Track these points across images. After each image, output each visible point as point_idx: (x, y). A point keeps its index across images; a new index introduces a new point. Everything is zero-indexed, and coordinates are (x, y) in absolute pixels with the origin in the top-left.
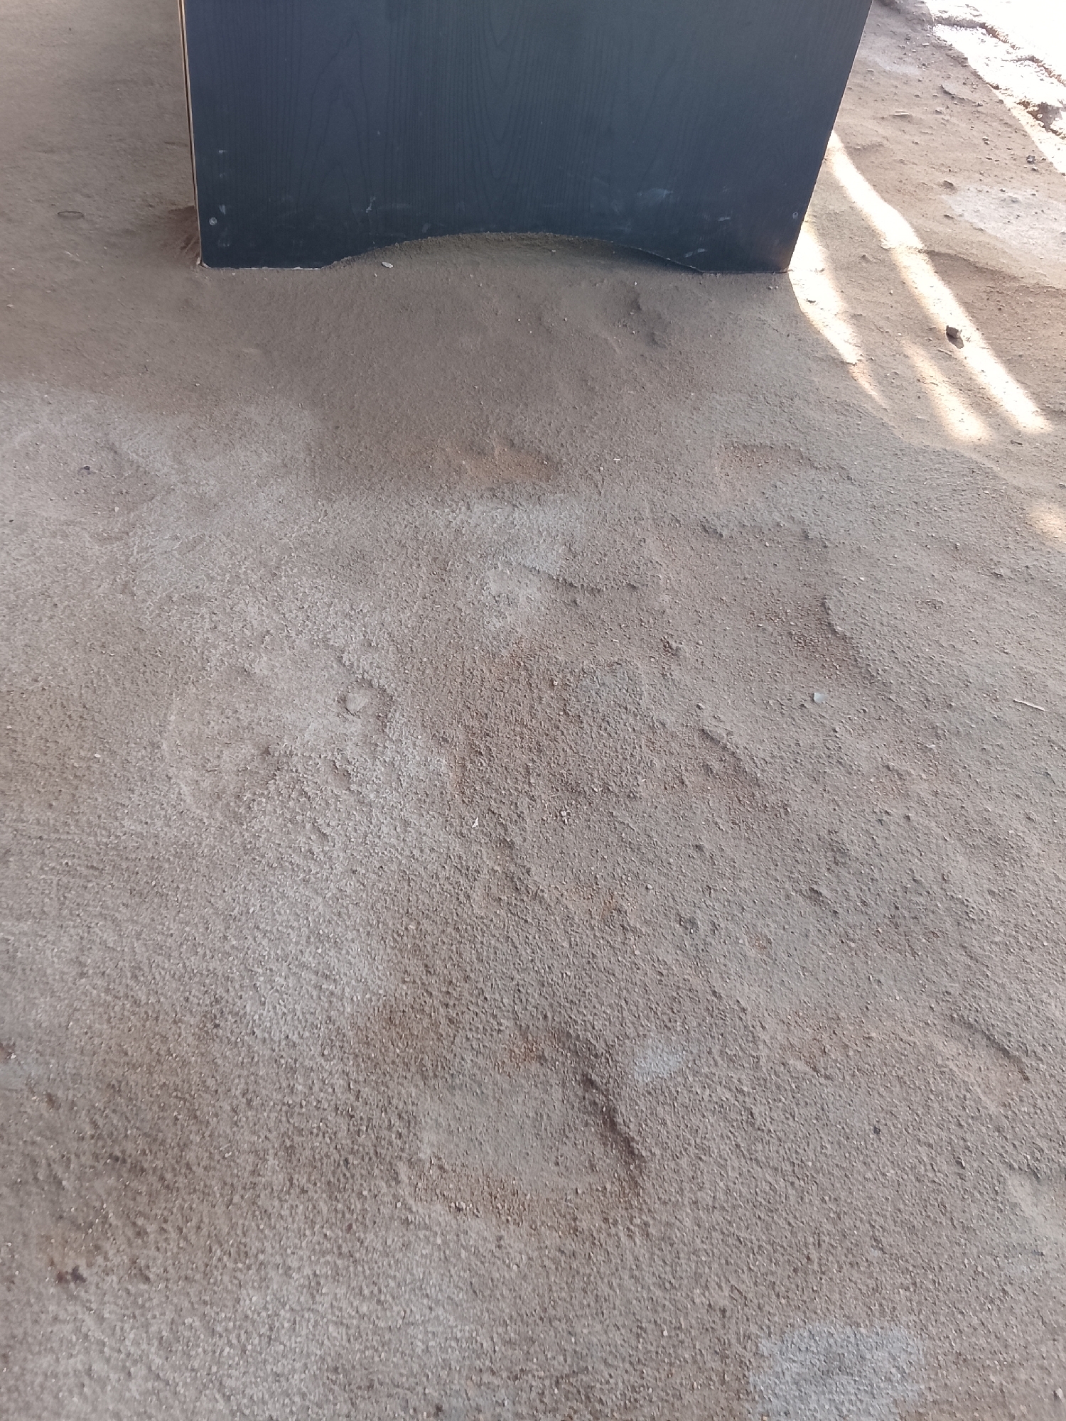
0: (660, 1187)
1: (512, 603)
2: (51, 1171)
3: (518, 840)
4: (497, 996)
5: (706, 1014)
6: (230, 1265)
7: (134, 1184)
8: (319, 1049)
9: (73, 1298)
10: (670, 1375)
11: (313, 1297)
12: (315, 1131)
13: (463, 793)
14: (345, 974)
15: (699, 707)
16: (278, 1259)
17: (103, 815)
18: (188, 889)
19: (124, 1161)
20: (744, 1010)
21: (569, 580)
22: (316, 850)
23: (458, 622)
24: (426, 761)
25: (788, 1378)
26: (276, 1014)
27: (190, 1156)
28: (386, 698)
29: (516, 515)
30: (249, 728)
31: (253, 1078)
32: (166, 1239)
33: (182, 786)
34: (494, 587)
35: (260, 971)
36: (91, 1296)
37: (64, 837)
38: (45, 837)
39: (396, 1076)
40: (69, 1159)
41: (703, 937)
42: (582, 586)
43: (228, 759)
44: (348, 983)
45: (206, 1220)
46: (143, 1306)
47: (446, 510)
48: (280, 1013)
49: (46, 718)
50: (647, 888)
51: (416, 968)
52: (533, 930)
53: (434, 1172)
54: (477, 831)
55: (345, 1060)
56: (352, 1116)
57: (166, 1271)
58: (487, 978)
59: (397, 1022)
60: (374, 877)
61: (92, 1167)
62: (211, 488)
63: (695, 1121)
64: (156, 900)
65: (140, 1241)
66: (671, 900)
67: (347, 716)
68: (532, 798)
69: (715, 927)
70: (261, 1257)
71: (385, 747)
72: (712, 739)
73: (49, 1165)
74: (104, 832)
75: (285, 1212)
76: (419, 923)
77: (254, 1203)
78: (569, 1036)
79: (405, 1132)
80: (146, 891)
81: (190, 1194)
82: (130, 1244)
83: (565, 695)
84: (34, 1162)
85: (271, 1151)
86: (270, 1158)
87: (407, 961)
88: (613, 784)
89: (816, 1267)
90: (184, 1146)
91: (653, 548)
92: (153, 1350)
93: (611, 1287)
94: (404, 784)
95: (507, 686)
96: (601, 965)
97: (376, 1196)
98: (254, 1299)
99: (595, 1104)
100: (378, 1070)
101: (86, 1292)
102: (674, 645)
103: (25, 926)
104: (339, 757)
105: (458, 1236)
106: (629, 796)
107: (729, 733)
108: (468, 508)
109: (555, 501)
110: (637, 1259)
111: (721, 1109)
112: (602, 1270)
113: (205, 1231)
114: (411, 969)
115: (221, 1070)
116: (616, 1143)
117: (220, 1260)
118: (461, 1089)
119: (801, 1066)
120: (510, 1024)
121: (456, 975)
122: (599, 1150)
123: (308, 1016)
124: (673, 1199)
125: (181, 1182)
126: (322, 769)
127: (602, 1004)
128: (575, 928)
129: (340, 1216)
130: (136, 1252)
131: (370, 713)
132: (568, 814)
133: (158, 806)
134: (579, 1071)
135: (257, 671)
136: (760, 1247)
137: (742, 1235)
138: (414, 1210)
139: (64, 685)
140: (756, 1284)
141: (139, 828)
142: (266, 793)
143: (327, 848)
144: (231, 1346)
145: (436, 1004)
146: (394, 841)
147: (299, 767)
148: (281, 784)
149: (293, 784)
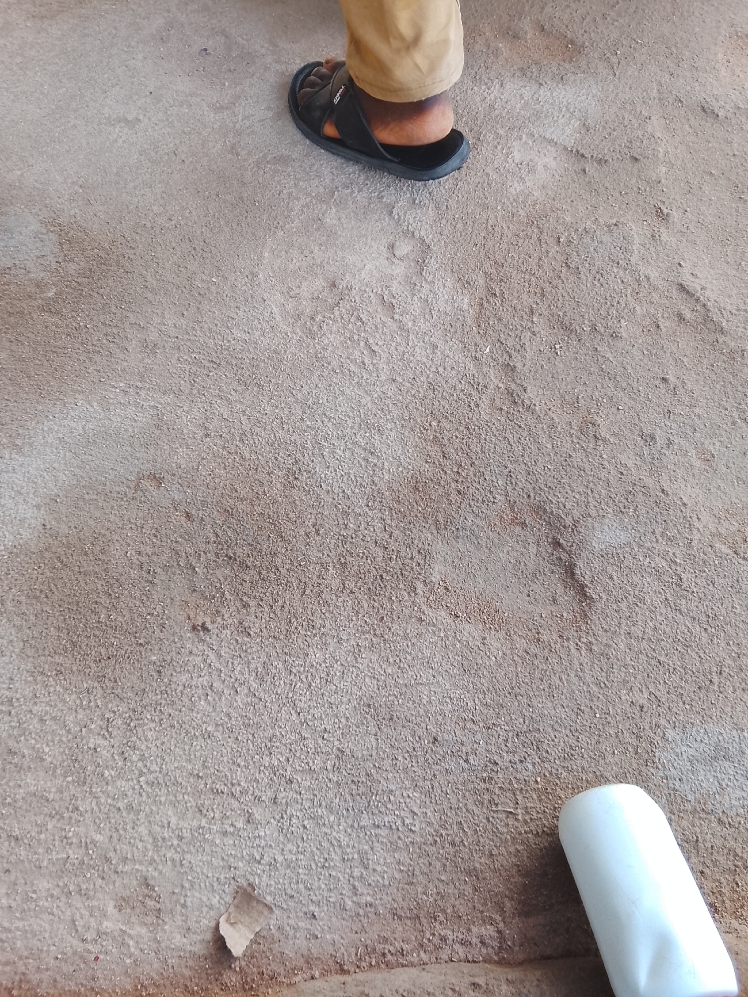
0: (604, 620)
1: (532, 170)
3: (519, 366)
4: (494, 479)
5: (654, 505)
6: (303, 632)
10: (598, 742)
12: (361, 555)
13: (479, 326)
14: (385, 453)
15: (680, 265)
17: (219, 325)
18: (278, 383)
20: (685, 505)
21: (581, 152)
22: (367, 362)
23: (485, 185)
24: (453, 299)
25: (685, 757)
26: (336, 475)
27: (278, 562)
28: (425, 248)
29: (541, 92)
30: (321, 266)
31: (320, 516)
32: (262, 612)
33: (274, 307)
34: (517, 156)
35: (326, 444)
37: (193, 338)
38: (180, 337)
41: (660, 449)
42: (592, 156)
43: (306, 289)
46: (246, 651)
48: (339, 475)
49: (179, 249)
50: (618, 409)
51: (435, 453)
52: (525, 434)
53: (441, 591)
54: (488, 356)
55: (383, 511)
56: (387, 548)
58: (488, 465)
59: (421, 489)
60: (408, 385)
61: (214, 561)
63: (636, 579)
64: (255, 389)
65: (245, 611)
66: (637, 418)
67: (394, 260)
68: (534, 333)
69: (669, 443)
70: (323, 630)
71: (421, 286)
72: (688, 292)
74: (219, 337)
75: (339, 604)
76: (439, 421)
77: (319, 596)
78: (545, 511)
79: (422, 562)
80: (249, 382)
82: (239, 612)
83: (568, 250)
84: (177, 554)
87: (429, 448)
88: (600, 325)
89: (716, 688)
91: (656, 125)
92: (252, 678)
93: (561, 679)
95: (521, 241)
96: (575, 463)
97: (400, 601)
98: (318, 655)
99: (560, 559)
100: (405, 520)
102: (665, 211)
103: (169, 399)
104: (386, 292)
105: (455, 633)
106: (612, 336)
107: (703, 288)
108: (502, 86)
109: (575, 81)
110: (581, 664)
111: (658, 573)
112: (555, 668)
113: (286, 610)
114: (432, 454)
115: (299, 508)
116: (574, 587)
117: (296, 628)
118: (463, 539)
119: (725, 549)
120: (502, 498)
121: (465, 461)
122: (560, 590)
123: (358, 479)
124: (612, 629)
125: (272, 577)
127: (573, 491)
128: (557, 435)
131: (411, 258)
132: (561, 347)
133: (256, 321)
134: (551, 536)
135: (328, 220)
136: (674, 669)
137: (662, 659)
138: (426, 613)
139: (190, 224)
140: (668, 693)
141: (244, 336)
142: (332, 317)
143: (375, 361)
144: (302, 682)
145: (449, 480)
146: (424, 360)
147: (357, 298)
148: (343, 311)
149: (352, 311)
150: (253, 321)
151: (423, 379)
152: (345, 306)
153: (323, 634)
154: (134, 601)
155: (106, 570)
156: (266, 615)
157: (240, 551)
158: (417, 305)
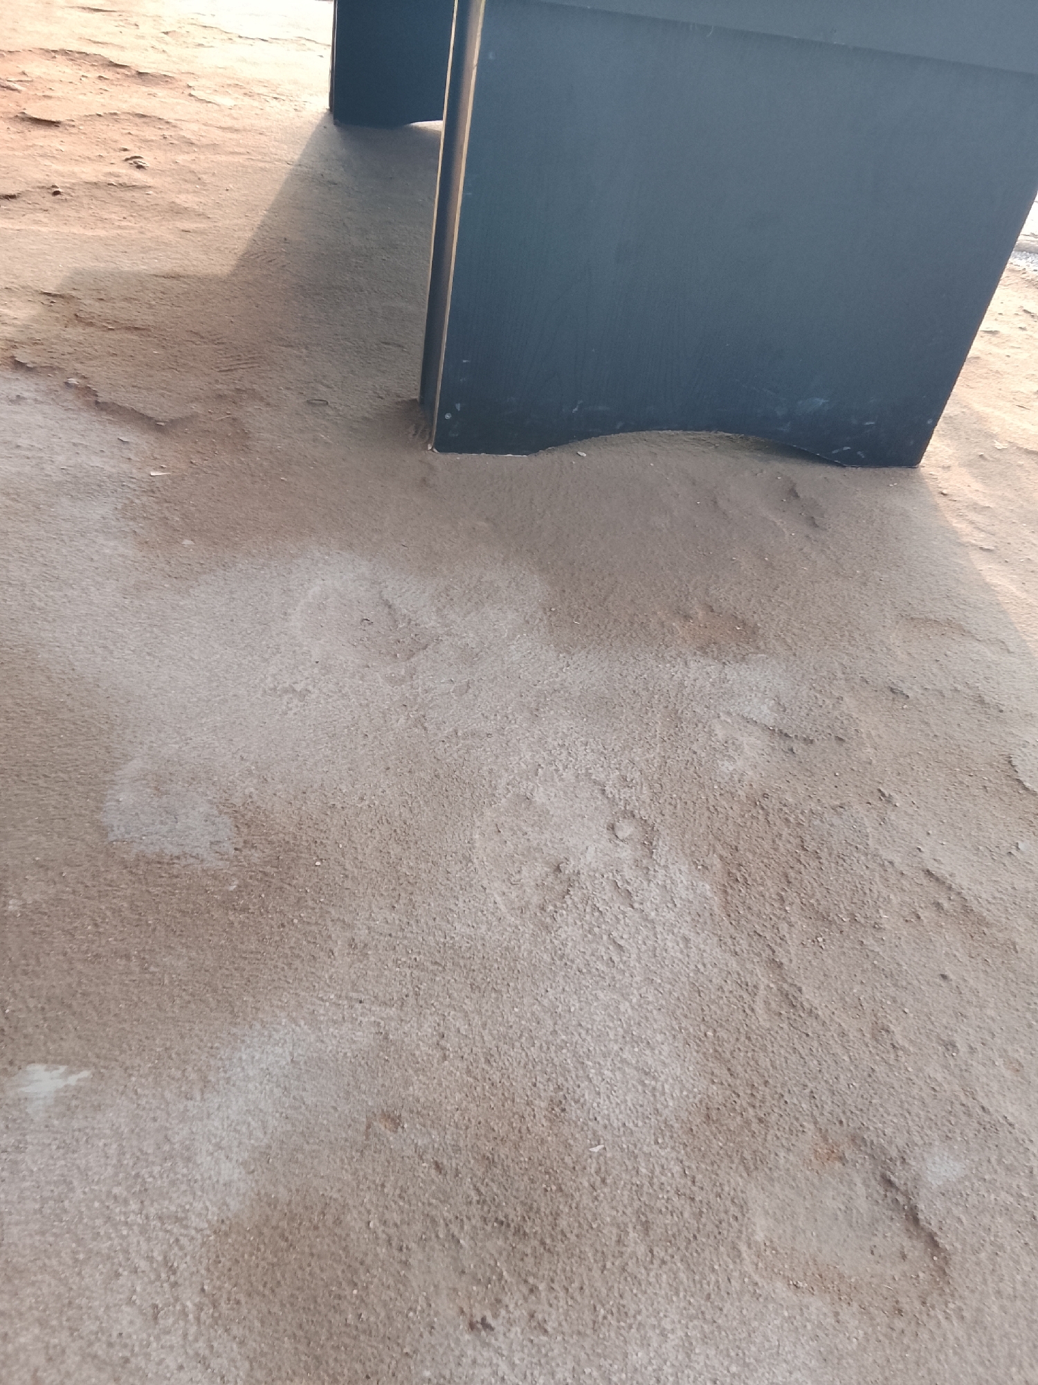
0: (966, 1276)
1: (739, 749)
2: (449, 1231)
3: (785, 961)
6: (614, 1323)
7: (520, 1246)
8: (653, 1137)
9: (486, 1345)
11: (689, 1357)
13: (729, 916)
14: (660, 1072)
15: (919, 849)
16: (653, 1321)
19: (508, 1226)
20: (1011, 1125)
21: (785, 731)
22: (616, 959)
23: (696, 763)
24: (693, 885)
26: (611, 1103)
27: (563, 1223)
28: (649, 829)
29: (727, 671)
30: (539, 848)
31: (602, 1159)
32: (556, 1298)
33: (496, 896)
35: (590, 1063)
36: (501, 1342)
38: (394, 934)
39: (722, 1166)
40: (462, 1220)
41: (964, 1058)
42: (796, 736)
43: (527, 875)
44: (667, 1080)
45: (587, 1282)
46: (546, 1355)
47: (668, 665)
48: (614, 1103)
50: (905, 1012)
52: (815, 1044)
53: (770, 1253)
54: (748, 951)
55: (677, 1149)
56: (693, 1199)
57: (560, 1324)
58: (784, 1085)
59: (715, 1118)
61: (482, 1229)
62: (471, 639)
63: (986, 1220)
65: (534, 1297)
66: (929, 1022)
67: (618, 842)
68: (791, 924)
69: (972, 1050)
70: (639, 1318)
71: (656, 871)
72: (937, 879)
73: (447, 1225)
74: (440, 933)
75: (652, 1280)
76: (715, 1031)
77: (624, 1270)
78: (864, 1141)
79: (739, 1215)
81: (569, 1258)
82: (525, 1299)
83: (800, 833)
84: (434, 1221)
85: (630, 1225)
86: (630, 1230)
87: (712, 1064)
88: (858, 915)
90: (556, 1215)
91: (850, 706)
94: (678, 905)
95: (748, 823)
96: (880, 1078)
98: (640, 1354)
99: (897, 1202)
101: (496, 1340)
103: (393, 1012)
104: (618, 878)
105: (801, 1310)
106: (875, 927)
107: (952, 875)
111: (1008, 1212)
112: (929, 1347)
113: (587, 1292)
114: (717, 1072)
115: (575, 1149)
116: (921, 1237)
117: (605, 1318)
118: (779, 1182)
120: (812, 1127)
122: (907, 1243)
123: (638, 1107)
124: (978, 1288)
125: (560, 1247)
126: (607, 888)
127: (889, 1114)
128: (851, 1044)
129: (698, 1286)
130: (533, 1307)
131: (636, 841)
132: (824, 940)
133: (480, 913)
134: (878, 1173)
135: (537, 799)
138: (760, 1285)
139: (386, 804)
142: (565, 906)
143: (624, 958)
145: (745, 1105)
146: (680, 956)
147: (588, 884)
148: (576, 899)
149: (586, 900)
150: (476, 913)
151: (684, 979)
152: (576, 895)
153: (640, 1324)
154: (389, 1292)
155: (345, 1249)
156: (562, 1303)
157: (514, 1214)
158: (655, 891)
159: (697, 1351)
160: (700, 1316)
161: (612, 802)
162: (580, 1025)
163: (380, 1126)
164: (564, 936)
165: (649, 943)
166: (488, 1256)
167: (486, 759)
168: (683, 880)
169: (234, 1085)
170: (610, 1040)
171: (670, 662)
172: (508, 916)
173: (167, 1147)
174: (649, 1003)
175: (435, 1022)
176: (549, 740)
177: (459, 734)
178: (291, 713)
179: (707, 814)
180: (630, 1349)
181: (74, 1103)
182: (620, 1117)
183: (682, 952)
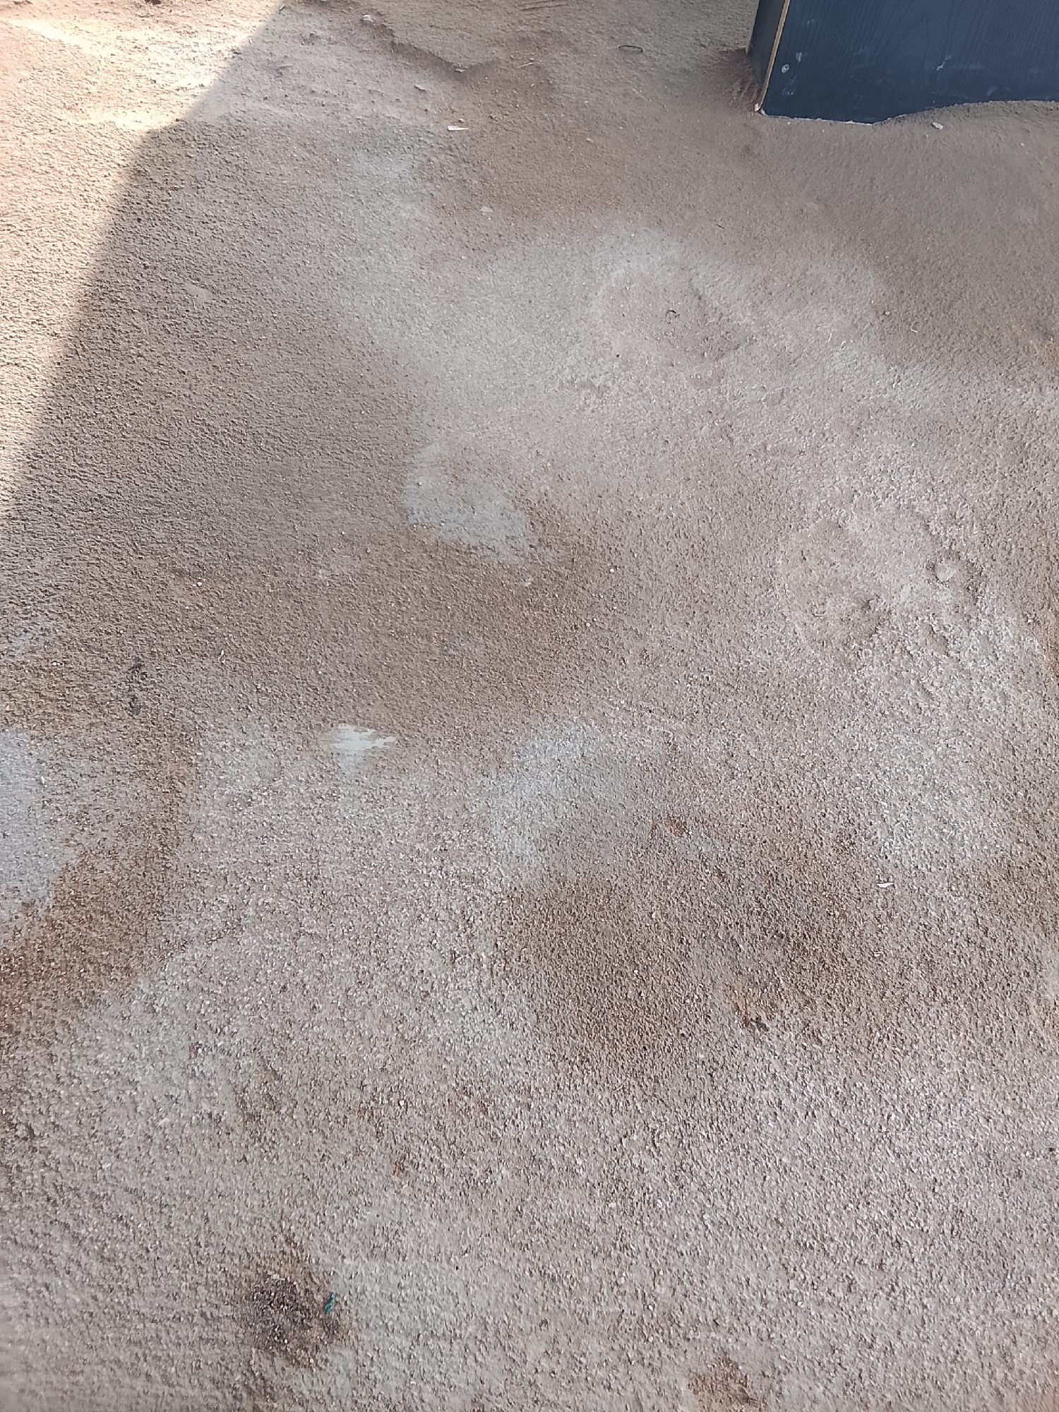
2: (729, 933)
6: (889, 1046)
7: (799, 961)
8: (947, 884)
9: (759, 1041)
11: (963, 1092)
16: (930, 1053)
17: (733, 641)
19: (788, 940)
22: (922, 706)
26: (904, 845)
28: (975, 573)
30: (847, 581)
35: (885, 804)
36: (774, 1042)
37: (702, 654)
39: (1019, 922)
43: (832, 608)
44: (967, 832)
45: (864, 1005)
46: (819, 1063)
47: (1018, 390)
48: (908, 846)
51: (1028, 831)
55: (971, 899)
57: (834, 1038)
59: (1016, 877)
61: (761, 938)
62: (789, 341)
65: (809, 1009)
67: (937, 584)
70: (915, 1047)
73: (727, 928)
75: (933, 1015)
76: (1027, 791)
77: (904, 1001)
79: (1031, 972)
81: (847, 980)
84: (714, 922)
85: (914, 961)
86: (914, 966)
87: (1019, 824)
90: (838, 939)
92: (831, 1100)
94: (1001, 659)
98: (913, 1080)
101: (770, 1039)
104: (935, 622)
113: (864, 1014)
114: (1023, 832)
115: (862, 882)
117: (880, 1040)
123: (933, 853)
126: (921, 631)
129: (981, 1030)
130: (808, 1017)
131: (959, 584)
133: (778, 641)
135: (850, 528)
142: (871, 645)
143: (933, 706)
146: (997, 712)
147: (900, 625)
148: (884, 639)
149: (895, 641)
150: (773, 641)
151: (998, 735)
153: (916, 1053)
154: (667, 977)
155: (628, 933)
156: (838, 1019)
157: (794, 929)
158: (976, 642)
159: (972, 1088)
160: (979, 1056)
161: (936, 540)
162: (877, 765)
163: (665, 829)
164: (867, 675)
165: (963, 694)
166: (765, 963)
167: (796, 478)
168: (1008, 633)
169: (527, 770)
170: (909, 785)
171: (1021, 386)
172: (808, 648)
173: (465, 816)
174: (955, 754)
175: (724, 741)
176: (870, 463)
177: (768, 449)
178: (588, 411)
179: (1046, 564)
180: (903, 1074)
181: (381, 763)
182: (912, 859)
183: (998, 708)
